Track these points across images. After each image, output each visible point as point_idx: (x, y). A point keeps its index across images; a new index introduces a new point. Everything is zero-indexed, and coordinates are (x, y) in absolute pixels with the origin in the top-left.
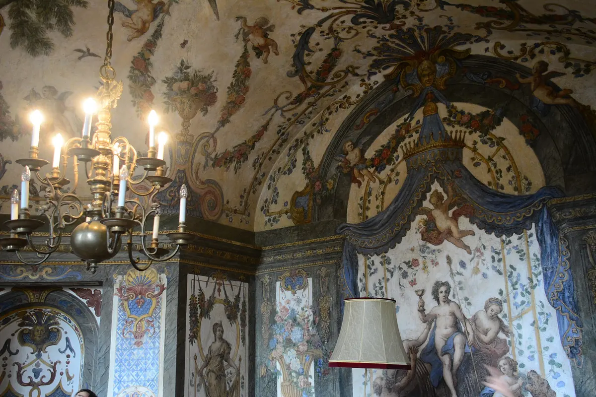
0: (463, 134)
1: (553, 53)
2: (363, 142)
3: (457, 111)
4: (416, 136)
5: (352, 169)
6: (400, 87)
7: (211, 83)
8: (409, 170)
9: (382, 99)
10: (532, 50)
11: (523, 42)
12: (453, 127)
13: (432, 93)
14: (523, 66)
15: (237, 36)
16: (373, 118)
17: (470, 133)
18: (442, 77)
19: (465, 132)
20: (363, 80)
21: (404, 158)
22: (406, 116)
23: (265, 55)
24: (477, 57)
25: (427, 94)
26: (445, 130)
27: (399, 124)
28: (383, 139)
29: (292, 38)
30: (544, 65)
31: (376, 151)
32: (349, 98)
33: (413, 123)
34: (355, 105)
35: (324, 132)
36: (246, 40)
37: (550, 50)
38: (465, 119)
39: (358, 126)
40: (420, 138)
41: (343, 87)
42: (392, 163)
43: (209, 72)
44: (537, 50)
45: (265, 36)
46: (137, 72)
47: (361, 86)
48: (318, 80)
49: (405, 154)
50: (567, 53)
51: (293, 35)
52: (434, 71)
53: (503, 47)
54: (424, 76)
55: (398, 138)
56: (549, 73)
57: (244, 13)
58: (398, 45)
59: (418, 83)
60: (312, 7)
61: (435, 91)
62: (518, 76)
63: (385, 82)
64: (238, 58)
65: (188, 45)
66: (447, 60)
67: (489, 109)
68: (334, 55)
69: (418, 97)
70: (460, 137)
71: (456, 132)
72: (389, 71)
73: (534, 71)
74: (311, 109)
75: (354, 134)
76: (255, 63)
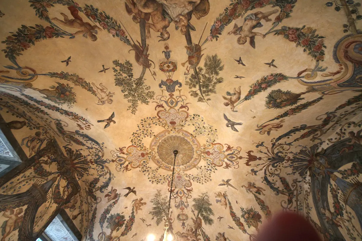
0: (355, 179)
1: (349, 127)
2: (326, 206)
3: (343, 171)
4: (340, 191)
5: (332, 220)
6: (317, 176)
7: (254, 211)
8: (352, 208)
9: (316, 185)
10: (341, 132)
11: (336, 132)
12: (349, 178)
13: (328, 171)
14: (345, 139)
15: (247, 192)
16: (320, 194)
17: (358, 176)
18: (325, 163)
19: (356, 178)
20: (305, 182)
21: (346, 204)
22: (329, 185)
23: (261, 192)
24: (328, 149)
25: (327, 173)
26: (347, 182)
27: (330, 190)
28: (331, 200)
29: (263, 183)
30: (352, 133)
31: (333, 207)
32: (307, 191)
33: (334, 186)
34: (311, 192)
35: (311, 209)
36: (251, 192)
37: (347, 127)
38: (349, 172)
39: (318, 200)
40: (342, 191)
41: (301, 188)
42: (343, 209)
43: (250, 207)
44: (343, 131)
45: (255, 187)
46: (233, 217)
47: (306, 184)
48: (288, 191)
49: (344, 202)
50: (354, 123)
51: (262, 182)
52: (321, 164)
53: (332, 139)
54: (320, 167)
55: (335, 197)
56: (357, 134)
57: (242, 184)
58: (298, 164)
59: (320, 171)
60: (257, 171)
61: (328, 170)
62: (348, 143)
63: (311, 178)
64: (255, 198)
65: (238, 202)
66: (320, 157)
67: (354, 162)
68: (283, 180)
69: (325, 176)
70: (356, 181)
71: (352, 179)
72: (308, 173)
73: (351, 137)
74: (298, 203)
75: (320, 203)
76: (261, 197)
